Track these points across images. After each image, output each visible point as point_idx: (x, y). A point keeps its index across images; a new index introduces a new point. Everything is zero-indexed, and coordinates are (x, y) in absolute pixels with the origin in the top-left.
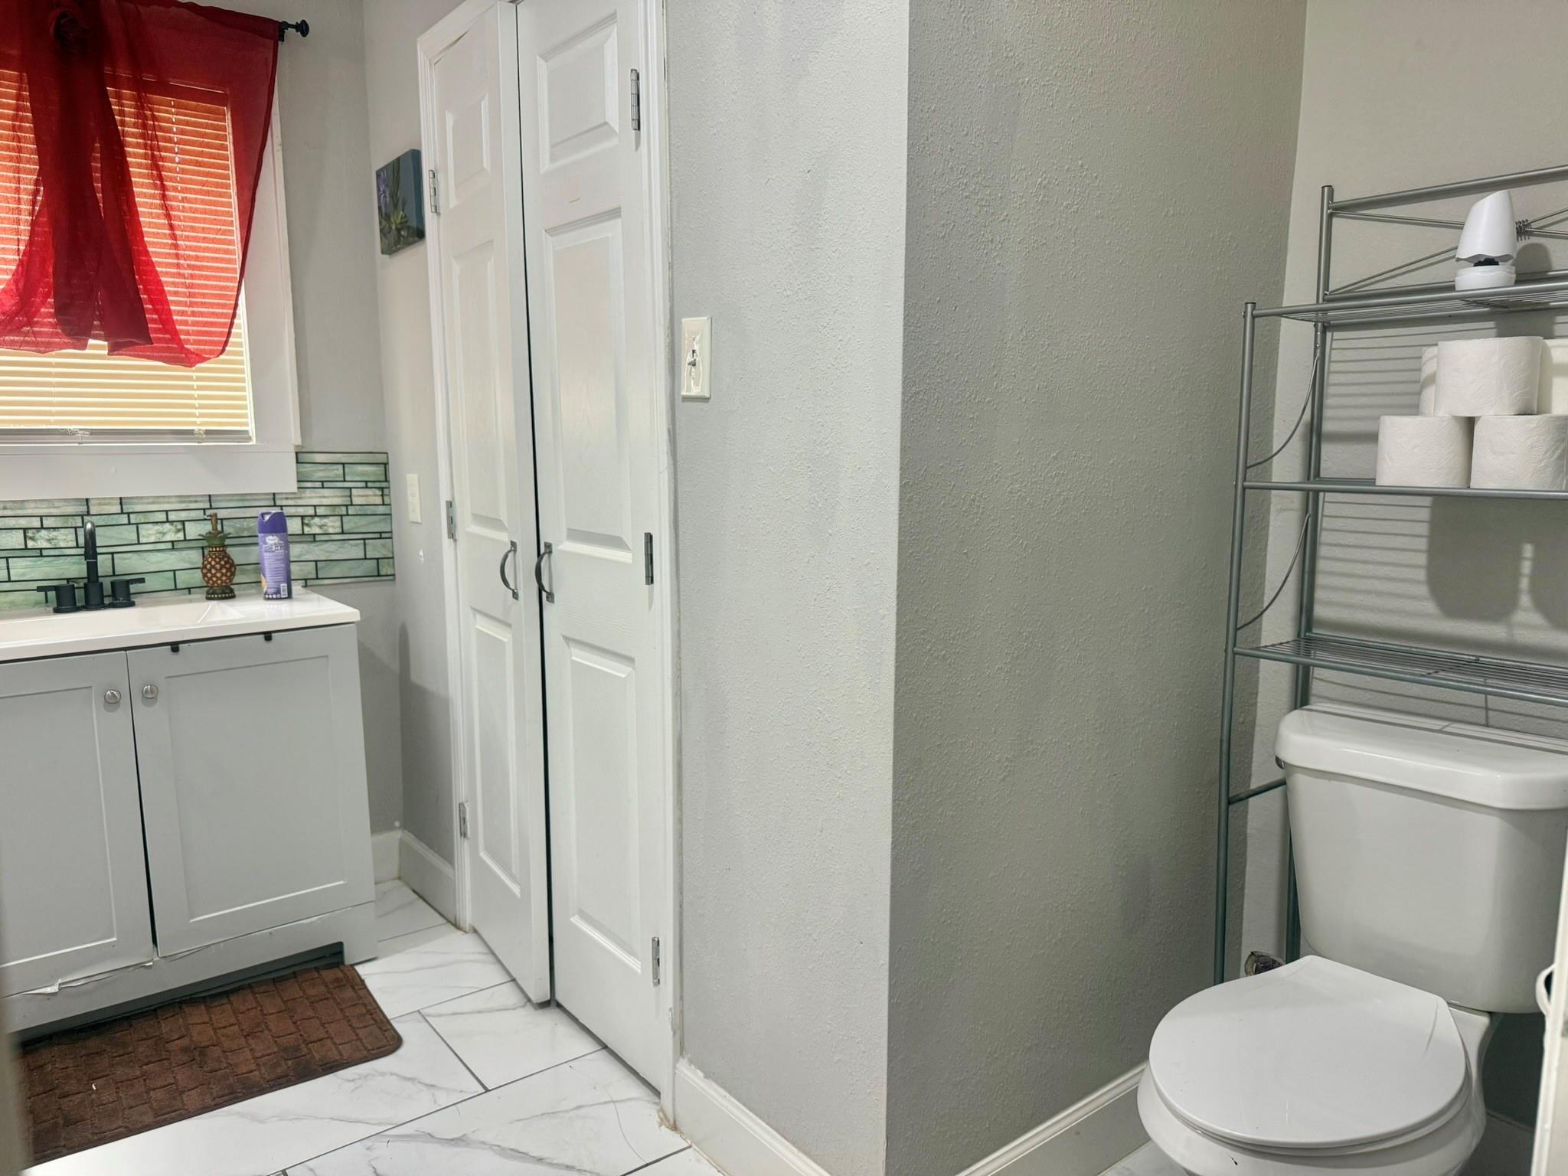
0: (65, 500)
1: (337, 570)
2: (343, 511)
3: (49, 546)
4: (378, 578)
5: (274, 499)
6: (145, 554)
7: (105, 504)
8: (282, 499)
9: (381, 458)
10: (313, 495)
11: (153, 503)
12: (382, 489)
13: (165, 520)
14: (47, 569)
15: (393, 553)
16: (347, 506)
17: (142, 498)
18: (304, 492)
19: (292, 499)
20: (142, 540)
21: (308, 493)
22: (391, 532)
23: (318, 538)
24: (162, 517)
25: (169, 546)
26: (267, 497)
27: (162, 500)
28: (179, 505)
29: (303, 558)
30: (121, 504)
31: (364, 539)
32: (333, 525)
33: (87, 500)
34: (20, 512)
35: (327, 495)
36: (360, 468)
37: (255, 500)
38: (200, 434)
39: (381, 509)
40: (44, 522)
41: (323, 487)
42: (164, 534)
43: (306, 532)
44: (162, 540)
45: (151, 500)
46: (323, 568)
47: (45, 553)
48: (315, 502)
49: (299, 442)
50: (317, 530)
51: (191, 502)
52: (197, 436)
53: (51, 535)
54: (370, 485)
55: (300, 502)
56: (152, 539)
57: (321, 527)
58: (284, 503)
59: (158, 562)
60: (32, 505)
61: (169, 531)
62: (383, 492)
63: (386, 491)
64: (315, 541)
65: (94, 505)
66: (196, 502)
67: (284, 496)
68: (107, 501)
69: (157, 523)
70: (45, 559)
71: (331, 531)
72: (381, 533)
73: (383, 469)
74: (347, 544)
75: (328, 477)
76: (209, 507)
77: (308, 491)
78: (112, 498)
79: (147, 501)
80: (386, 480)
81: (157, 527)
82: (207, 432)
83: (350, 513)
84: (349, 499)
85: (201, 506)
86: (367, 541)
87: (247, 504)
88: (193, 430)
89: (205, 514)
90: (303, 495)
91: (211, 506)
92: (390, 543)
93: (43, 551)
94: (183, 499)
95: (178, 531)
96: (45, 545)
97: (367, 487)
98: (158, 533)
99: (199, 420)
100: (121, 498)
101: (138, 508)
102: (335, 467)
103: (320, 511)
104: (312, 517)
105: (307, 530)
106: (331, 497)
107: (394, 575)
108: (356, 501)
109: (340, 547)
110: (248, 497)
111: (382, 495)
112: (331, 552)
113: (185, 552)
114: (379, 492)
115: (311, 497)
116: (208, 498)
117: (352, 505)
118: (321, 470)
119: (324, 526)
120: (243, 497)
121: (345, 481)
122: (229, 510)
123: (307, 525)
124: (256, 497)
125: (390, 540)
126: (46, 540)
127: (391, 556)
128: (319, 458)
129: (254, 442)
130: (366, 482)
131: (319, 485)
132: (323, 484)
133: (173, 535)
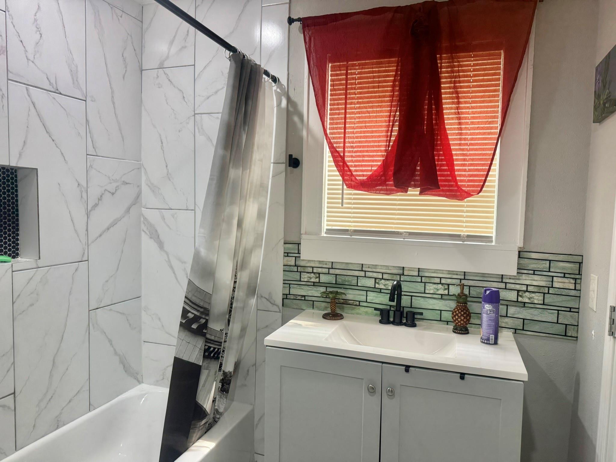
0: (394, 267)
1: (537, 328)
2: (546, 290)
3: (384, 288)
4: (565, 337)
5: (502, 278)
6: (427, 299)
7: (411, 271)
8: (507, 278)
9: (579, 259)
10: (527, 278)
11: (434, 272)
12: (575, 279)
13: (439, 282)
14: (382, 299)
15: (578, 322)
16: (549, 287)
17: (429, 269)
18: (522, 276)
19: (513, 279)
20: (427, 291)
21: (524, 277)
22: (579, 308)
23: (526, 305)
24: (438, 281)
25: (440, 297)
26: (498, 276)
27: (438, 271)
28: (448, 275)
29: (515, 316)
30: (419, 271)
31: (558, 310)
32: (538, 298)
33: (403, 268)
34: (374, 270)
35: (536, 279)
36: (562, 264)
37: (491, 277)
38: (464, 237)
39: (573, 293)
40: (384, 276)
41: (534, 274)
42: (438, 290)
43: (519, 300)
44: (436, 293)
45: (433, 271)
46: (528, 324)
47: (382, 291)
48: (528, 282)
49: (521, 245)
50: (527, 300)
51: (454, 274)
52: (462, 238)
53: (386, 283)
54: (567, 275)
55: (518, 282)
56: (432, 292)
57: (529, 299)
58: (508, 281)
59: (434, 304)
60: (380, 267)
61: (441, 289)
62: (576, 281)
63: (578, 281)
64: (524, 306)
65: (406, 270)
66: (457, 274)
67: (509, 277)
68: (412, 269)
69: (435, 283)
70: (382, 294)
71: (536, 302)
72: (570, 308)
73: (578, 266)
74: (545, 312)
75: (539, 268)
76: (463, 278)
77: (524, 275)
78: (415, 268)
79: (432, 271)
80: (579, 274)
81: (435, 286)
82: (468, 236)
83: (550, 292)
84: (551, 283)
85: (459, 277)
86: (560, 312)
87: (486, 279)
88: (461, 235)
89: (461, 282)
90: (521, 278)
91: (465, 277)
92: (577, 316)
93: (382, 290)
94: (450, 272)
95: (445, 289)
96: (383, 287)
97: (564, 277)
98: (435, 289)
99: (465, 229)
100: (419, 269)
101: (427, 274)
102: (544, 262)
103: (530, 289)
104: (525, 291)
105: (520, 299)
106: (539, 281)
107: (577, 337)
108: (556, 285)
109: (541, 313)
110: (487, 275)
111: (575, 284)
112: (535, 315)
113: (448, 301)
114: (573, 281)
115: (525, 280)
116: (463, 273)
117: (552, 287)
118: (534, 263)
119: (531, 298)
120: (483, 275)
121: (549, 271)
122: (474, 281)
123: (521, 296)
124: (491, 276)
125: (577, 313)
126: (384, 285)
127: (576, 324)
128: (534, 256)
129: (493, 244)
130: (565, 274)
131: (532, 272)
132: (534, 272)
133: (442, 291)
